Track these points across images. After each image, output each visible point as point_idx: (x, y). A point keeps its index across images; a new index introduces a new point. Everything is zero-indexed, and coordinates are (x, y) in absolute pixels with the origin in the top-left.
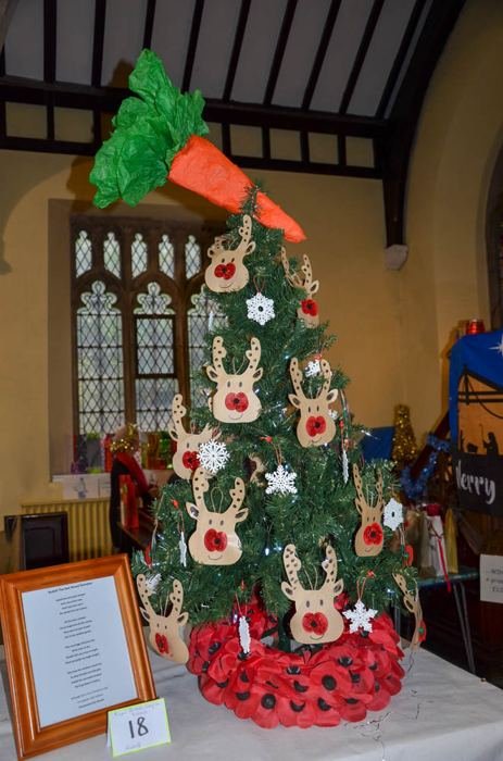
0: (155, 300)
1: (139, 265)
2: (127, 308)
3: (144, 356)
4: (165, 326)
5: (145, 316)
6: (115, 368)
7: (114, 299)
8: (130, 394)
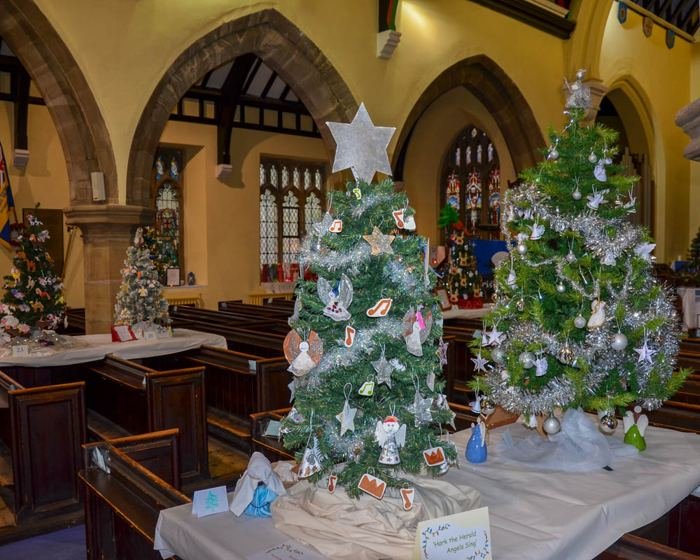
0: (291, 200)
1: (285, 183)
2: (279, 203)
3: (286, 226)
4: (294, 213)
5: (286, 208)
6: (273, 233)
7: (274, 199)
8: (280, 245)
